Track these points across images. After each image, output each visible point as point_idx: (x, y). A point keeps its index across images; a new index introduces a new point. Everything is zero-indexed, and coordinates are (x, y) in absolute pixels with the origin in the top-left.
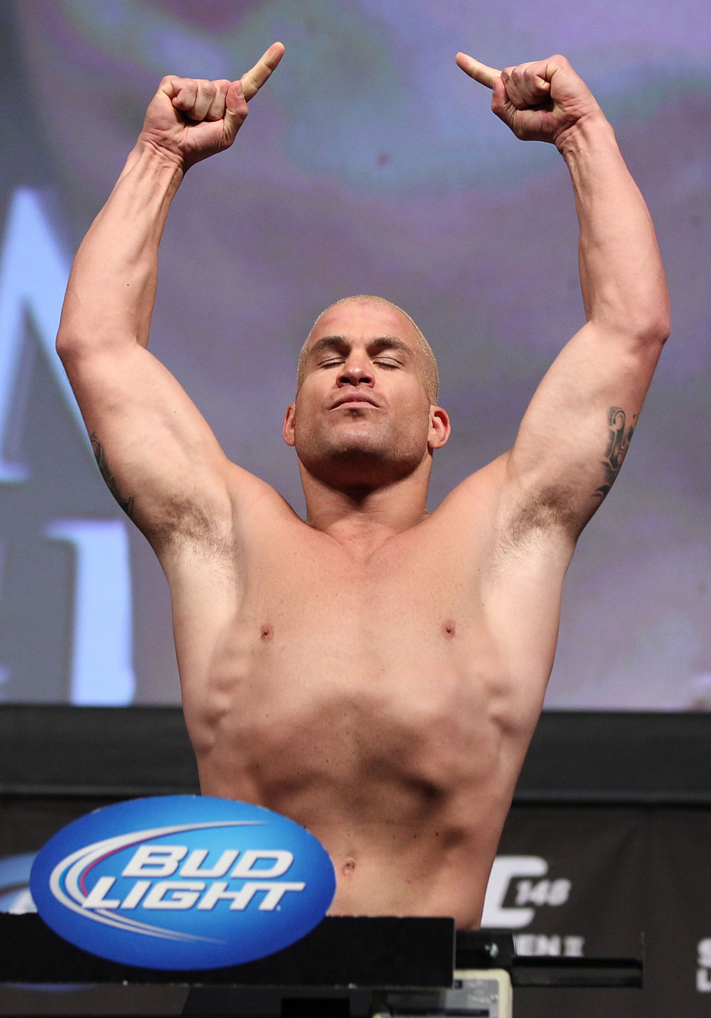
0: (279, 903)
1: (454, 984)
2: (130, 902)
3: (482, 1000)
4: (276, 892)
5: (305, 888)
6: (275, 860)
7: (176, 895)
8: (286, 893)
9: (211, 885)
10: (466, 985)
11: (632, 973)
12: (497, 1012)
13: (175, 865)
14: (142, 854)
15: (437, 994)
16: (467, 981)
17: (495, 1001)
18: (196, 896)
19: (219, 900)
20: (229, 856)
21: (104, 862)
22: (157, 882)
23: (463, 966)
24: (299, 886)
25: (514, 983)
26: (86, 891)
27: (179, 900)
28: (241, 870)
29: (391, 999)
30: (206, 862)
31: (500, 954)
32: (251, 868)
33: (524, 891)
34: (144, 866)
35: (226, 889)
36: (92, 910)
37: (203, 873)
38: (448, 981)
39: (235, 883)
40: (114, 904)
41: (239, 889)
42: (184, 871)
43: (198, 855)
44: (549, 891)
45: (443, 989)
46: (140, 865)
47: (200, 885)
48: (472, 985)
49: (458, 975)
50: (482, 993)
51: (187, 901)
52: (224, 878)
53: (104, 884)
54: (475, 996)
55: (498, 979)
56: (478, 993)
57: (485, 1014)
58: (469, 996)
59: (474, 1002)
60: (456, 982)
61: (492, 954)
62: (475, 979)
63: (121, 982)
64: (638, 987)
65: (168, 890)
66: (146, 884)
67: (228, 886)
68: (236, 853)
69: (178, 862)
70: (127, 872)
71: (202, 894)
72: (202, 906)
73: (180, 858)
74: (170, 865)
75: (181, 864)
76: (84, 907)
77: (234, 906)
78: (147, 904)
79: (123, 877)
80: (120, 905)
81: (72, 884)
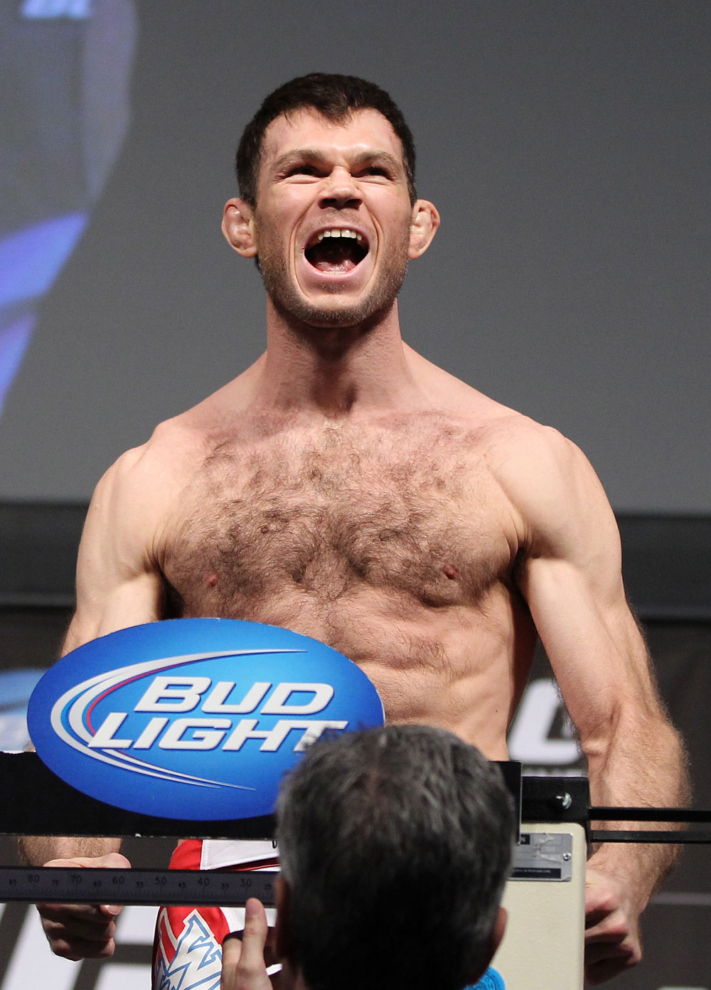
1: (521, 839)
2: (144, 741)
3: (552, 858)
5: (347, 726)
6: (315, 692)
7: (198, 734)
9: (238, 722)
10: (533, 840)
12: (570, 872)
13: (198, 698)
14: (158, 686)
16: (533, 834)
17: (567, 859)
18: (222, 733)
19: (247, 739)
20: (259, 688)
22: (175, 720)
23: (531, 818)
24: (341, 724)
25: (589, 838)
26: (92, 731)
27: (202, 739)
28: (273, 705)
30: (231, 696)
31: (572, 805)
32: (284, 704)
34: (160, 700)
35: (253, 729)
36: (98, 750)
37: (226, 708)
39: (266, 720)
40: (125, 743)
41: (270, 728)
42: (206, 707)
43: (223, 688)
46: (156, 698)
47: (225, 723)
48: (542, 841)
49: (525, 828)
50: (553, 849)
51: (211, 739)
52: (254, 714)
53: (114, 720)
54: (545, 853)
55: (572, 834)
56: (548, 849)
57: (555, 874)
58: (538, 852)
59: (544, 860)
60: (523, 835)
61: (564, 804)
62: (544, 834)
63: (134, 835)
65: (188, 727)
66: (163, 721)
67: (258, 723)
68: (267, 685)
69: (200, 694)
70: (142, 706)
71: (227, 731)
72: (226, 746)
73: (200, 692)
74: (191, 699)
75: (202, 697)
76: (89, 746)
77: (265, 746)
78: (163, 744)
79: (136, 712)
80: (133, 744)
81: (76, 720)
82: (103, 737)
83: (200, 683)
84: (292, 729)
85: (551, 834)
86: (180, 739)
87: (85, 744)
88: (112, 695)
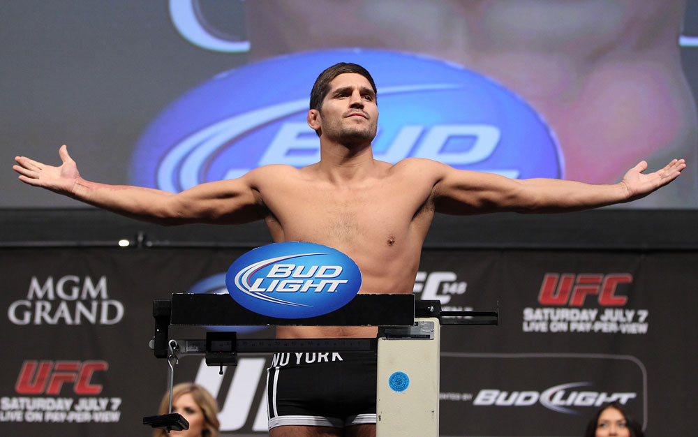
0: (336, 289)
1: (414, 324)
2: (270, 289)
3: (427, 331)
4: (335, 283)
6: (335, 269)
7: (291, 286)
8: (340, 284)
9: (306, 281)
10: (419, 324)
11: (493, 318)
12: (433, 336)
14: (276, 267)
15: (407, 328)
16: (420, 322)
17: (432, 331)
19: (310, 288)
20: (314, 268)
22: (282, 280)
23: (418, 316)
24: (346, 281)
25: (441, 323)
26: (250, 285)
27: (292, 288)
28: (319, 274)
29: (386, 331)
30: (304, 271)
31: (434, 311)
32: (323, 274)
33: (446, 288)
34: (276, 273)
35: (312, 283)
36: (253, 293)
37: (302, 276)
38: (412, 323)
39: (317, 280)
40: (263, 290)
41: (318, 283)
42: (294, 275)
44: (457, 287)
45: (409, 326)
47: (302, 281)
48: (423, 324)
49: (416, 320)
50: (427, 327)
51: (296, 288)
52: (312, 278)
53: (259, 281)
55: (434, 322)
56: (425, 328)
57: (428, 337)
58: (421, 329)
59: (423, 332)
61: (431, 310)
63: (267, 325)
64: (496, 324)
65: (287, 284)
66: (277, 281)
67: (314, 281)
69: (291, 271)
70: (269, 276)
71: (302, 285)
72: (302, 290)
73: (292, 269)
74: (288, 273)
75: (293, 272)
76: (250, 291)
77: (317, 290)
78: (277, 290)
79: (267, 278)
80: (266, 290)
81: (244, 281)
82: (255, 288)
83: (292, 267)
84: (327, 283)
85: (426, 322)
86: (284, 288)
87: (248, 290)
88: (258, 272)
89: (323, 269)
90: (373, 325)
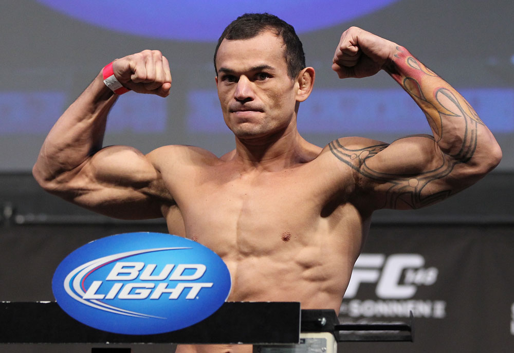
0: (197, 295)
1: (300, 341)
2: (111, 295)
3: (317, 350)
4: (196, 288)
5: (213, 286)
6: (196, 269)
7: (138, 291)
8: (202, 288)
9: (158, 285)
10: (307, 342)
11: (406, 333)
13: (138, 273)
14: (118, 267)
15: (291, 347)
16: (307, 339)
17: (324, 350)
18: (150, 290)
19: (162, 293)
20: (169, 267)
21: (96, 272)
22: (126, 284)
23: (305, 330)
24: (210, 285)
25: (338, 339)
26: (85, 290)
27: (139, 294)
28: (176, 276)
29: (263, 351)
30: (155, 271)
31: (326, 323)
32: (181, 275)
34: (119, 274)
35: (166, 288)
36: (88, 300)
37: (152, 278)
38: (296, 340)
39: (172, 283)
40: (101, 296)
41: (174, 287)
42: (142, 277)
43: (150, 268)
45: (293, 344)
46: (117, 273)
47: (152, 285)
48: (311, 342)
49: (302, 336)
50: (317, 346)
51: (144, 294)
52: (166, 280)
53: (96, 285)
54: (313, 348)
55: (326, 338)
56: (314, 346)
58: (309, 348)
59: (312, 351)
60: (301, 339)
61: (322, 323)
62: (312, 339)
63: (105, 342)
64: (411, 341)
65: (133, 288)
66: (120, 285)
67: (168, 285)
68: (173, 266)
69: (139, 271)
70: (109, 277)
71: (153, 290)
72: (153, 297)
73: (140, 269)
74: (134, 273)
75: (140, 272)
76: (84, 298)
77: (172, 297)
78: (121, 296)
79: (107, 281)
80: (105, 297)
81: (77, 285)
82: (90, 294)
83: (139, 265)
84: (185, 288)
85: (316, 339)
86: (129, 294)
87: (81, 297)
88: (94, 273)
89: (181, 268)
90: (245, 341)
